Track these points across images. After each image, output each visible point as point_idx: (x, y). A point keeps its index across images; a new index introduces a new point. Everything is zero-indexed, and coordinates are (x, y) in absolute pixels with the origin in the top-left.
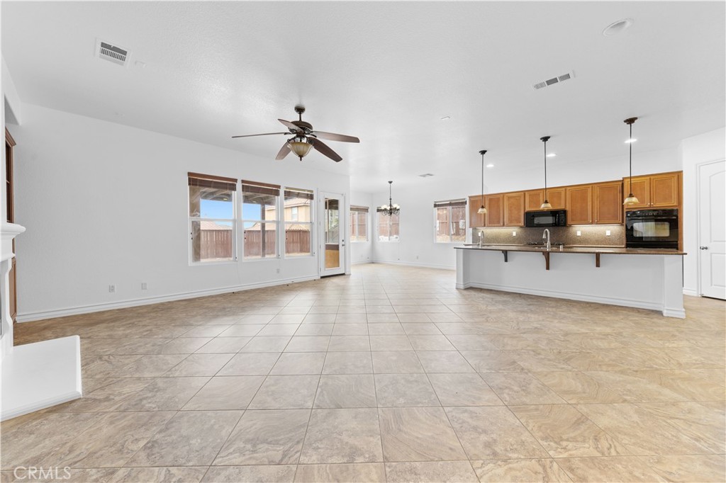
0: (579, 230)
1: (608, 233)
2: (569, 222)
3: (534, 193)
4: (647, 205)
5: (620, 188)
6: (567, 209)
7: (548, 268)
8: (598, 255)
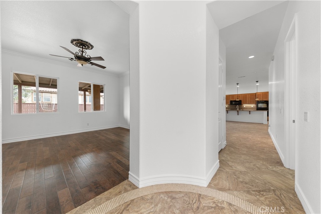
0: (245, 106)
1: (252, 106)
2: (242, 103)
3: (233, 96)
4: (261, 100)
5: (255, 95)
6: (242, 100)
7: (238, 115)
8: (250, 111)
